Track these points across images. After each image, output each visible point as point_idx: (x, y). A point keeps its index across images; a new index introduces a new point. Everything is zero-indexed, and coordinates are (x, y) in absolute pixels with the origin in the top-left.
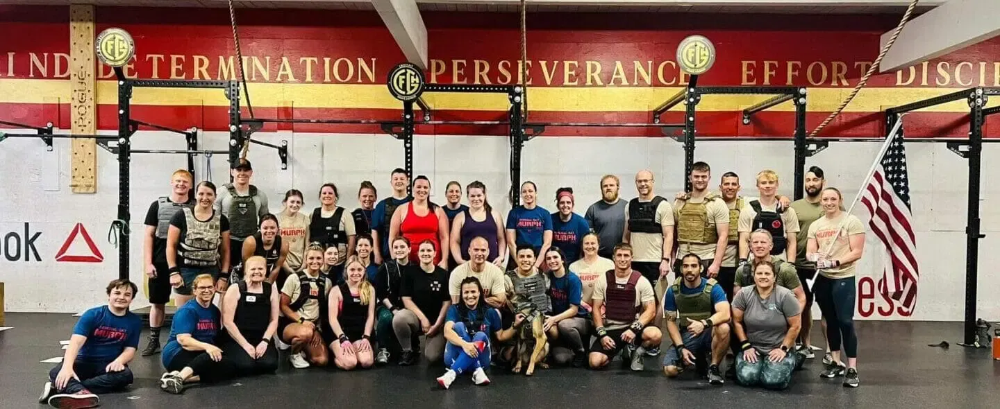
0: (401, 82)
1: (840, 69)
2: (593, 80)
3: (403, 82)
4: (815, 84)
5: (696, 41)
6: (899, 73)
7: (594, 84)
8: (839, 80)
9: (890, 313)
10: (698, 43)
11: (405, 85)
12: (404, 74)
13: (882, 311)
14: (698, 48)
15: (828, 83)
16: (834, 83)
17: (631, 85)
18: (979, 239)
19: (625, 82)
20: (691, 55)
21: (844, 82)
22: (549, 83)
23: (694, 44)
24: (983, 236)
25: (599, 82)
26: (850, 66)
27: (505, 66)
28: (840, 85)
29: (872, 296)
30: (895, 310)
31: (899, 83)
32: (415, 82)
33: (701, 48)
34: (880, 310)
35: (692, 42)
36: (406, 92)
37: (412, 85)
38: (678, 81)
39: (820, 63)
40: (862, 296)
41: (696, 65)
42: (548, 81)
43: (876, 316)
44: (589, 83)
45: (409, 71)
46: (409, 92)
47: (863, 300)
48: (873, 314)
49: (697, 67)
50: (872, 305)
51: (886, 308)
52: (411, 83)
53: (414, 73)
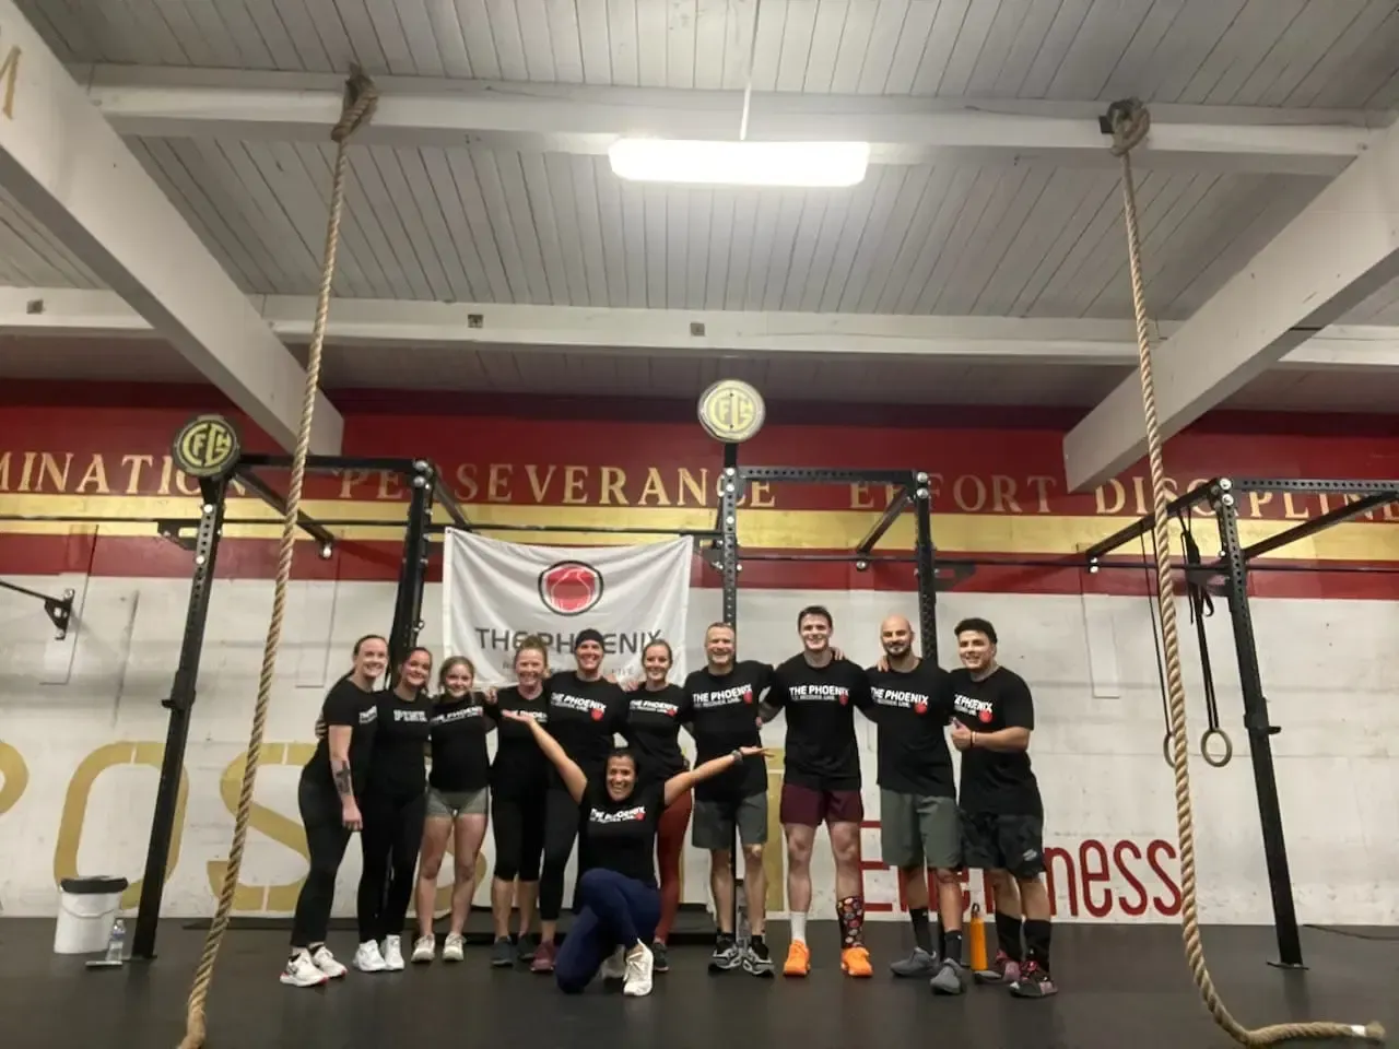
0: (197, 445)
1: (1005, 488)
2: (612, 495)
3: (201, 445)
4: (968, 509)
5: (730, 389)
6: (1100, 492)
7: (614, 502)
8: (1005, 503)
9: (1141, 909)
10: (734, 392)
11: (203, 451)
12: (206, 432)
13: (1128, 906)
14: (734, 398)
15: (987, 509)
16: (999, 507)
17: (673, 503)
18: (1271, 737)
19: (663, 499)
20: (723, 411)
21: (1015, 507)
22: (539, 499)
23: (728, 393)
24: (1277, 730)
25: (621, 499)
26: (1021, 483)
27: (468, 473)
28: (1009, 512)
29: (1104, 876)
30: (1151, 903)
31: (1101, 508)
32: (223, 446)
33: (740, 399)
34: (1123, 902)
35: (725, 389)
36: (204, 461)
37: (218, 450)
38: (749, 500)
39: (972, 477)
40: (1087, 877)
41: (732, 427)
42: (539, 495)
43: (1116, 916)
44: (605, 499)
45: (215, 427)
46: (210, 461)
47: (1091, 883)
48: (1111, 912)
49: (734, 429)
50: (1108, 893)
51: (1135, 901)
52: (215, 447)
53: (222, 430)
